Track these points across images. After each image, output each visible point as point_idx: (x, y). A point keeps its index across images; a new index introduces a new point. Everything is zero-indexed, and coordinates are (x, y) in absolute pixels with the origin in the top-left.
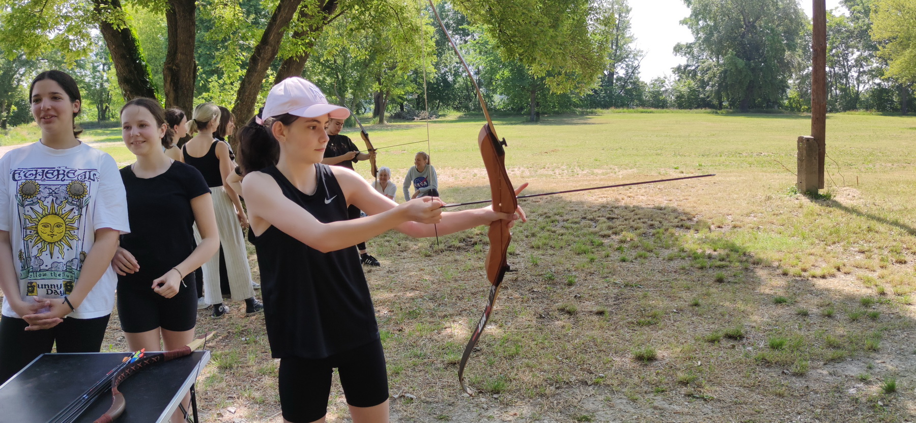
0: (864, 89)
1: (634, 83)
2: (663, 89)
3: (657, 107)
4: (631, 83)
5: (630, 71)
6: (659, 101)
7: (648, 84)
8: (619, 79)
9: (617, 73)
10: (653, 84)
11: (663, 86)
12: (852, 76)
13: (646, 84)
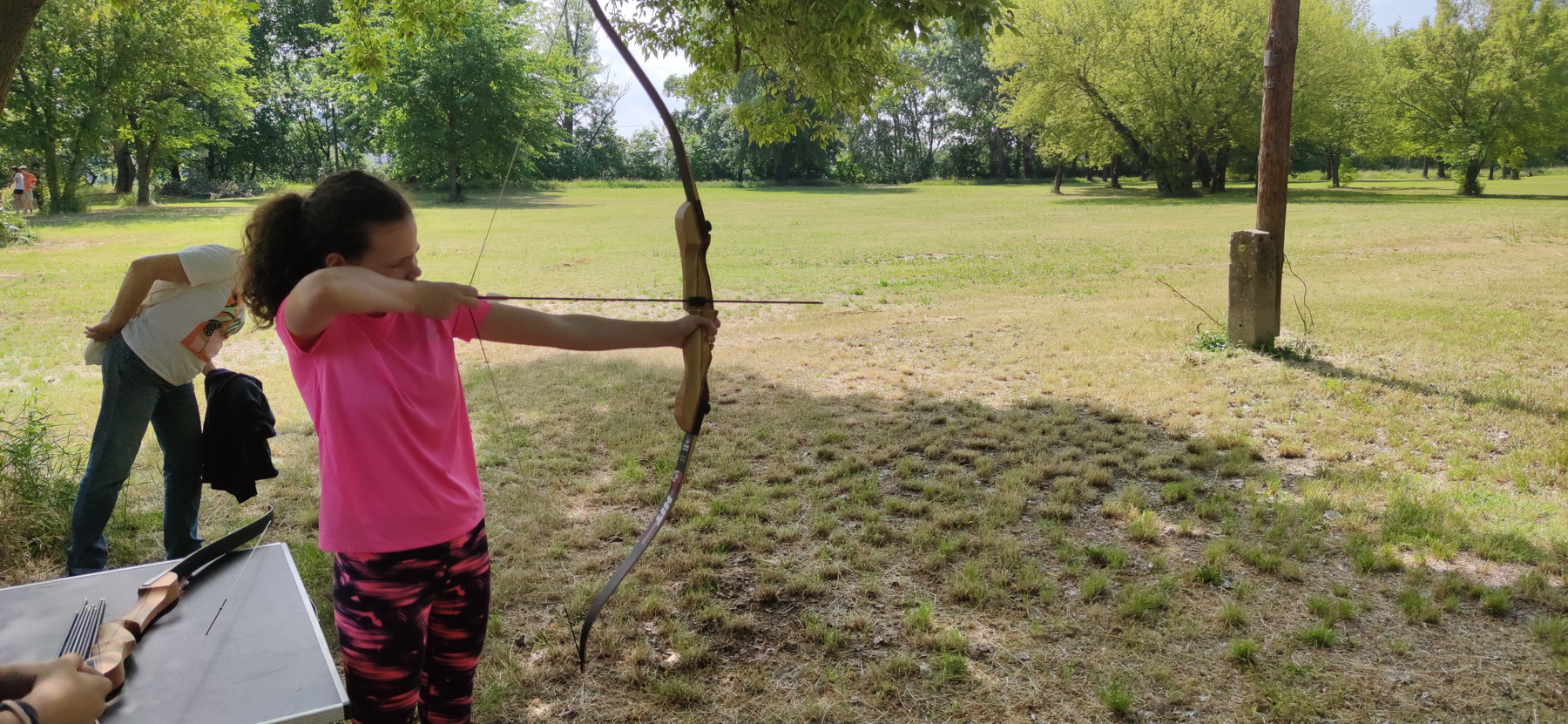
0: (940, 145)
1: (605, 140)
2: (653, 149)
3: (647, 177)
4: (601, 139)
5: (599, 119)
6: (647, 168)
7: (629, 141)
8: (582, 132)
9: (577, 122)
10: (637, 141)
11: (654, 145)
12: (924, 128)
13: (626, 141)
